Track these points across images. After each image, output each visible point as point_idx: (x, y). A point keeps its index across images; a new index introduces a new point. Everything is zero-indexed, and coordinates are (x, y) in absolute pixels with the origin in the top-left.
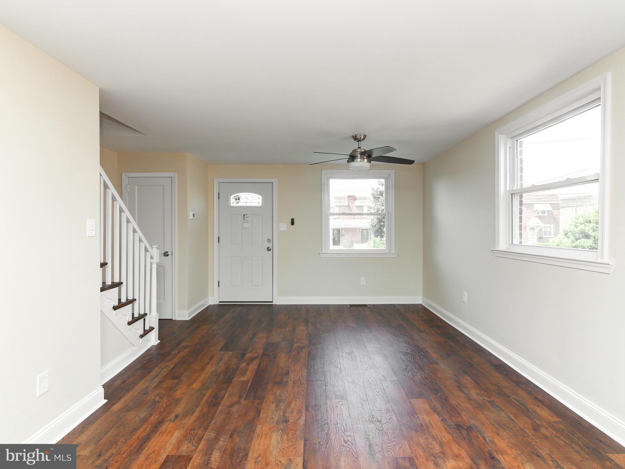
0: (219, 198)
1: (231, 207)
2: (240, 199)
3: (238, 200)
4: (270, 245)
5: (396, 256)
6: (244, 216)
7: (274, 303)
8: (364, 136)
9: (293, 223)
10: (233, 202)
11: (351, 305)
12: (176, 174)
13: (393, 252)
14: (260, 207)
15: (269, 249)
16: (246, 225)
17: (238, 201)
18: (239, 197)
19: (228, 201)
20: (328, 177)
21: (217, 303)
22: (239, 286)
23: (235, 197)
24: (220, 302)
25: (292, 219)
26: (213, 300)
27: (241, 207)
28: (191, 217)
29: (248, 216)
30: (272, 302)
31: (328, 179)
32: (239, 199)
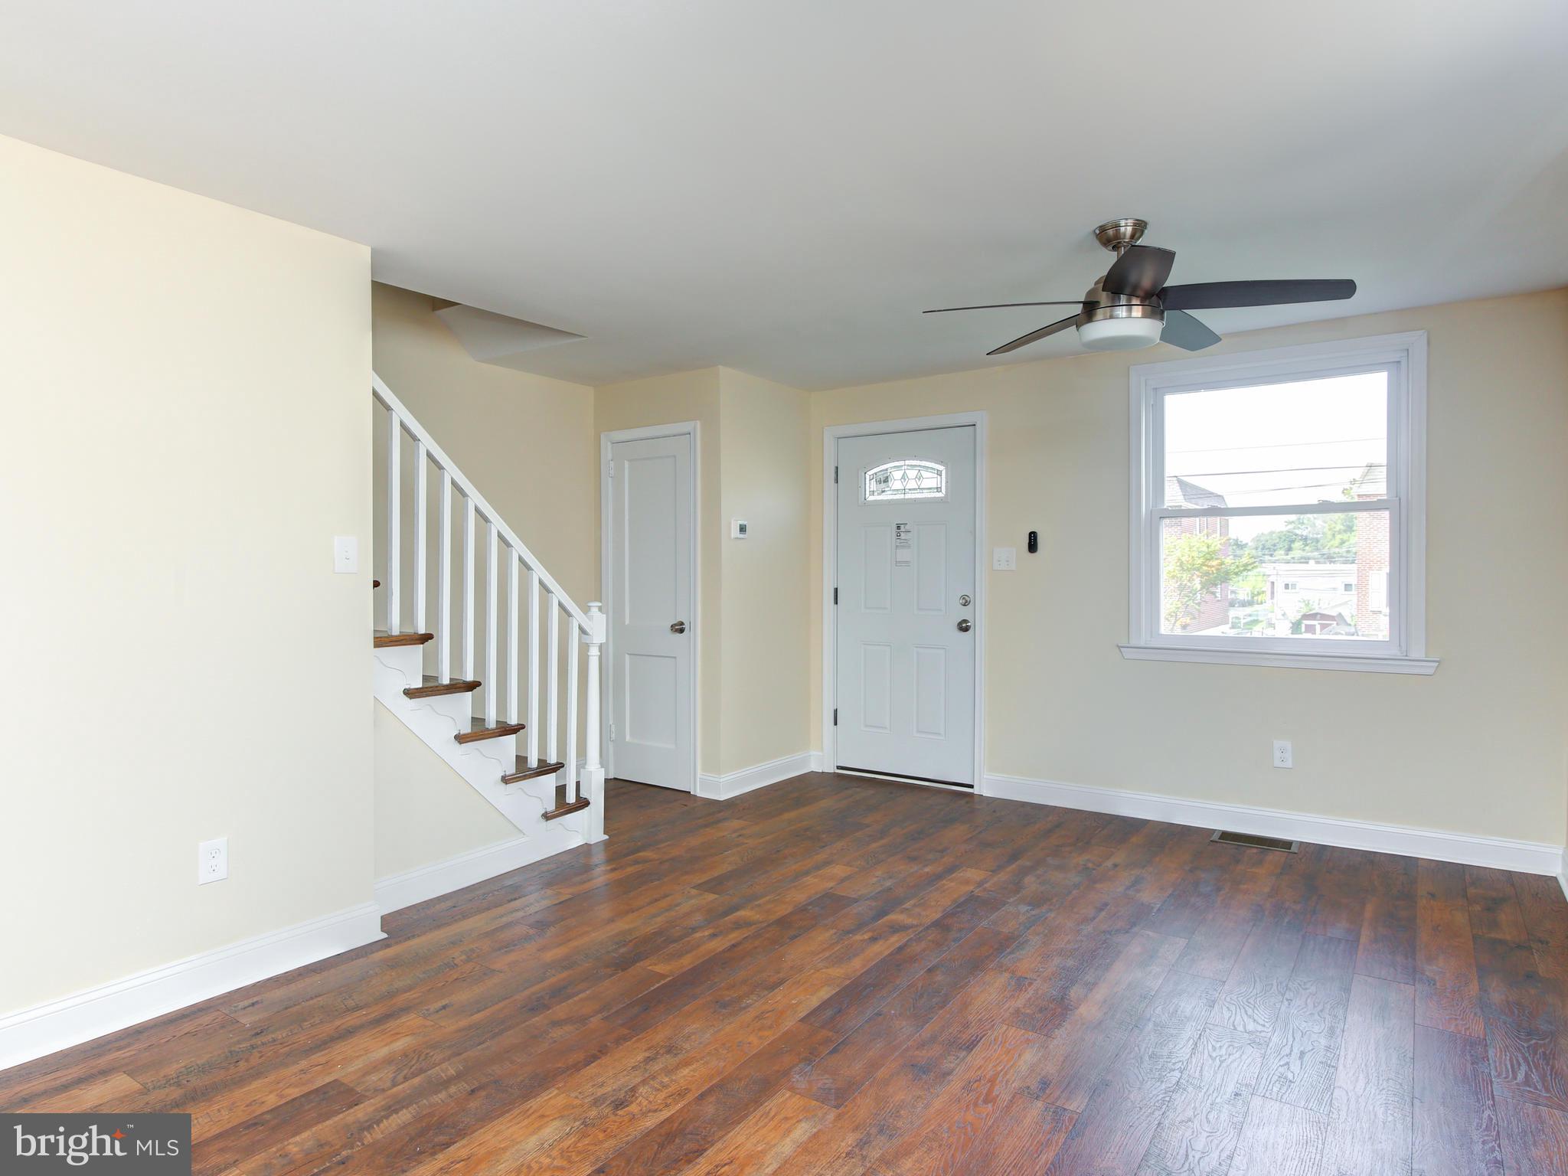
0: (837, 481)
1: (866, 504)
2: (888, 481)
3: (884, 482)
4: (965, 613)
5: (1431, 671)
6: (899, 528)
7: (976, 791)
8: (1135, 225)
9: (1033, 546)
10: (872, 492)
11: (1225, 835)
12: (698, 423)
13: (1418, 652)
14: (941, 499)
15: (963, 627)
16: (903, 554)
17: (883, 485)
18: (885, 475)
19: (858, 487)
20: (1155, 389)
21: (830, 769)
22: (886, 728)
23: (876, 474)
24: (839, 768)
25: (1031, 533)
26: (820, 760)
27: (890, 502)
28: (735, 532)
29: (907, 527)
30: (972, 786)
31: (1158, 394)
32: (886, 480)
